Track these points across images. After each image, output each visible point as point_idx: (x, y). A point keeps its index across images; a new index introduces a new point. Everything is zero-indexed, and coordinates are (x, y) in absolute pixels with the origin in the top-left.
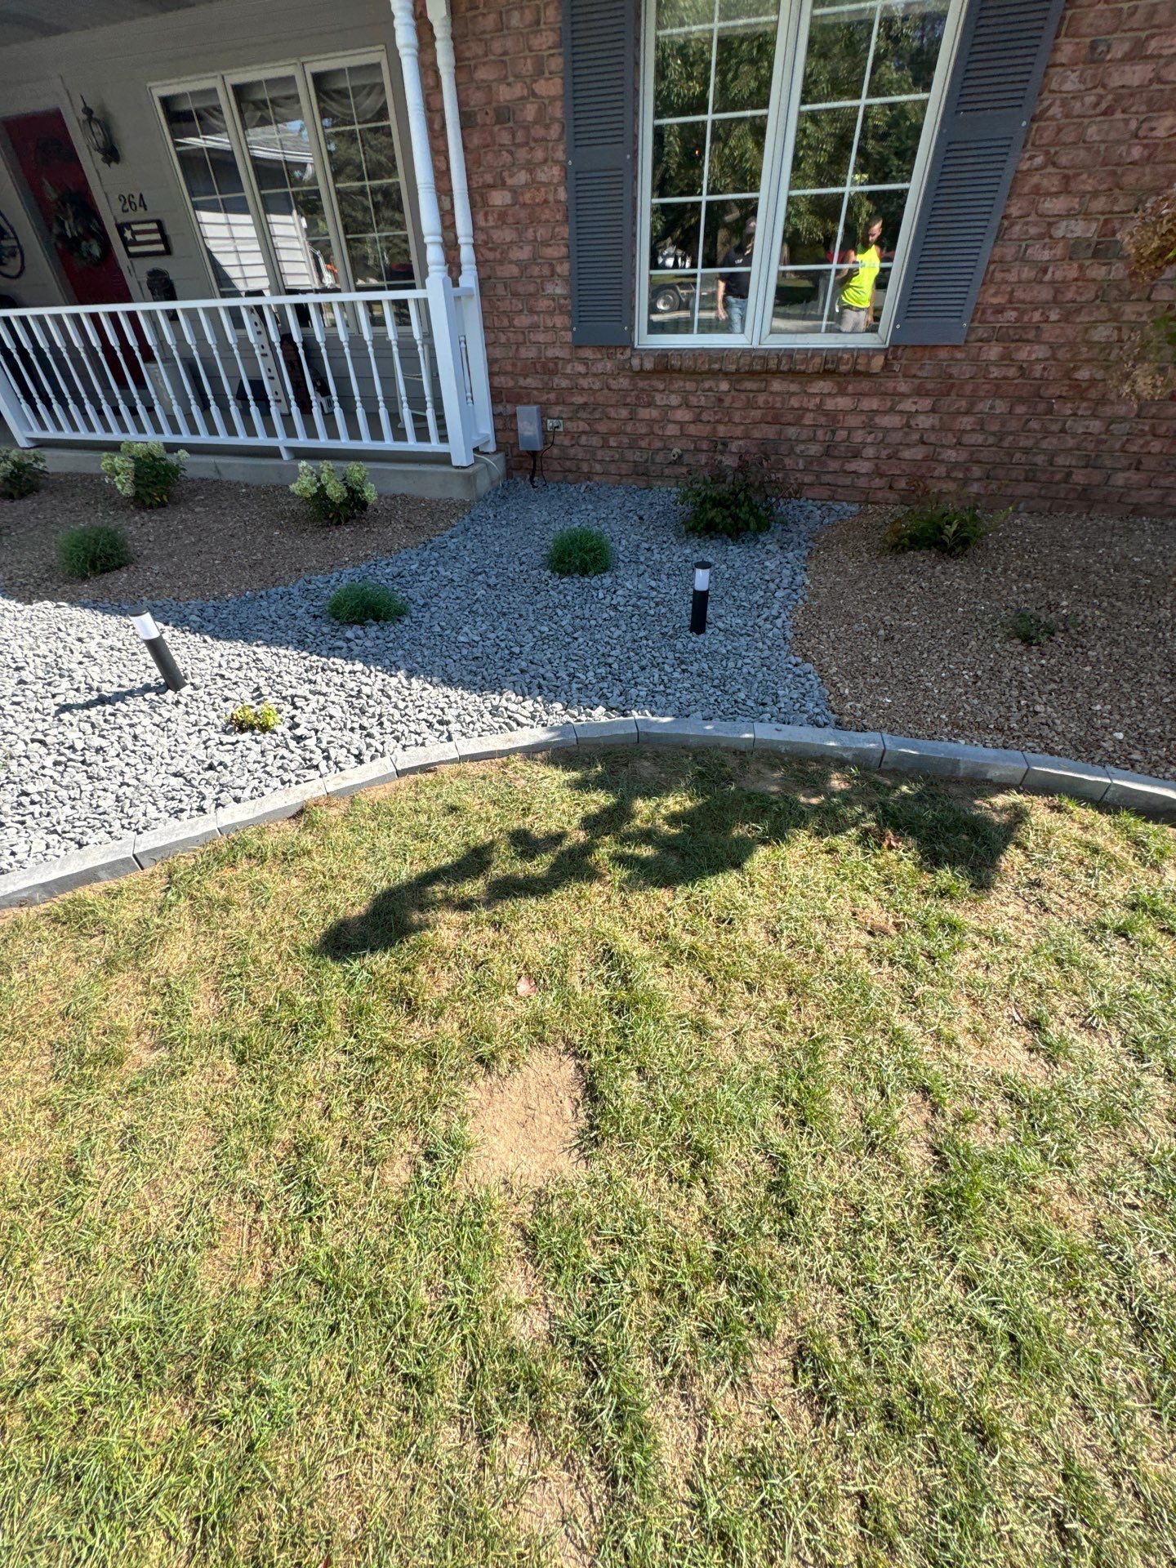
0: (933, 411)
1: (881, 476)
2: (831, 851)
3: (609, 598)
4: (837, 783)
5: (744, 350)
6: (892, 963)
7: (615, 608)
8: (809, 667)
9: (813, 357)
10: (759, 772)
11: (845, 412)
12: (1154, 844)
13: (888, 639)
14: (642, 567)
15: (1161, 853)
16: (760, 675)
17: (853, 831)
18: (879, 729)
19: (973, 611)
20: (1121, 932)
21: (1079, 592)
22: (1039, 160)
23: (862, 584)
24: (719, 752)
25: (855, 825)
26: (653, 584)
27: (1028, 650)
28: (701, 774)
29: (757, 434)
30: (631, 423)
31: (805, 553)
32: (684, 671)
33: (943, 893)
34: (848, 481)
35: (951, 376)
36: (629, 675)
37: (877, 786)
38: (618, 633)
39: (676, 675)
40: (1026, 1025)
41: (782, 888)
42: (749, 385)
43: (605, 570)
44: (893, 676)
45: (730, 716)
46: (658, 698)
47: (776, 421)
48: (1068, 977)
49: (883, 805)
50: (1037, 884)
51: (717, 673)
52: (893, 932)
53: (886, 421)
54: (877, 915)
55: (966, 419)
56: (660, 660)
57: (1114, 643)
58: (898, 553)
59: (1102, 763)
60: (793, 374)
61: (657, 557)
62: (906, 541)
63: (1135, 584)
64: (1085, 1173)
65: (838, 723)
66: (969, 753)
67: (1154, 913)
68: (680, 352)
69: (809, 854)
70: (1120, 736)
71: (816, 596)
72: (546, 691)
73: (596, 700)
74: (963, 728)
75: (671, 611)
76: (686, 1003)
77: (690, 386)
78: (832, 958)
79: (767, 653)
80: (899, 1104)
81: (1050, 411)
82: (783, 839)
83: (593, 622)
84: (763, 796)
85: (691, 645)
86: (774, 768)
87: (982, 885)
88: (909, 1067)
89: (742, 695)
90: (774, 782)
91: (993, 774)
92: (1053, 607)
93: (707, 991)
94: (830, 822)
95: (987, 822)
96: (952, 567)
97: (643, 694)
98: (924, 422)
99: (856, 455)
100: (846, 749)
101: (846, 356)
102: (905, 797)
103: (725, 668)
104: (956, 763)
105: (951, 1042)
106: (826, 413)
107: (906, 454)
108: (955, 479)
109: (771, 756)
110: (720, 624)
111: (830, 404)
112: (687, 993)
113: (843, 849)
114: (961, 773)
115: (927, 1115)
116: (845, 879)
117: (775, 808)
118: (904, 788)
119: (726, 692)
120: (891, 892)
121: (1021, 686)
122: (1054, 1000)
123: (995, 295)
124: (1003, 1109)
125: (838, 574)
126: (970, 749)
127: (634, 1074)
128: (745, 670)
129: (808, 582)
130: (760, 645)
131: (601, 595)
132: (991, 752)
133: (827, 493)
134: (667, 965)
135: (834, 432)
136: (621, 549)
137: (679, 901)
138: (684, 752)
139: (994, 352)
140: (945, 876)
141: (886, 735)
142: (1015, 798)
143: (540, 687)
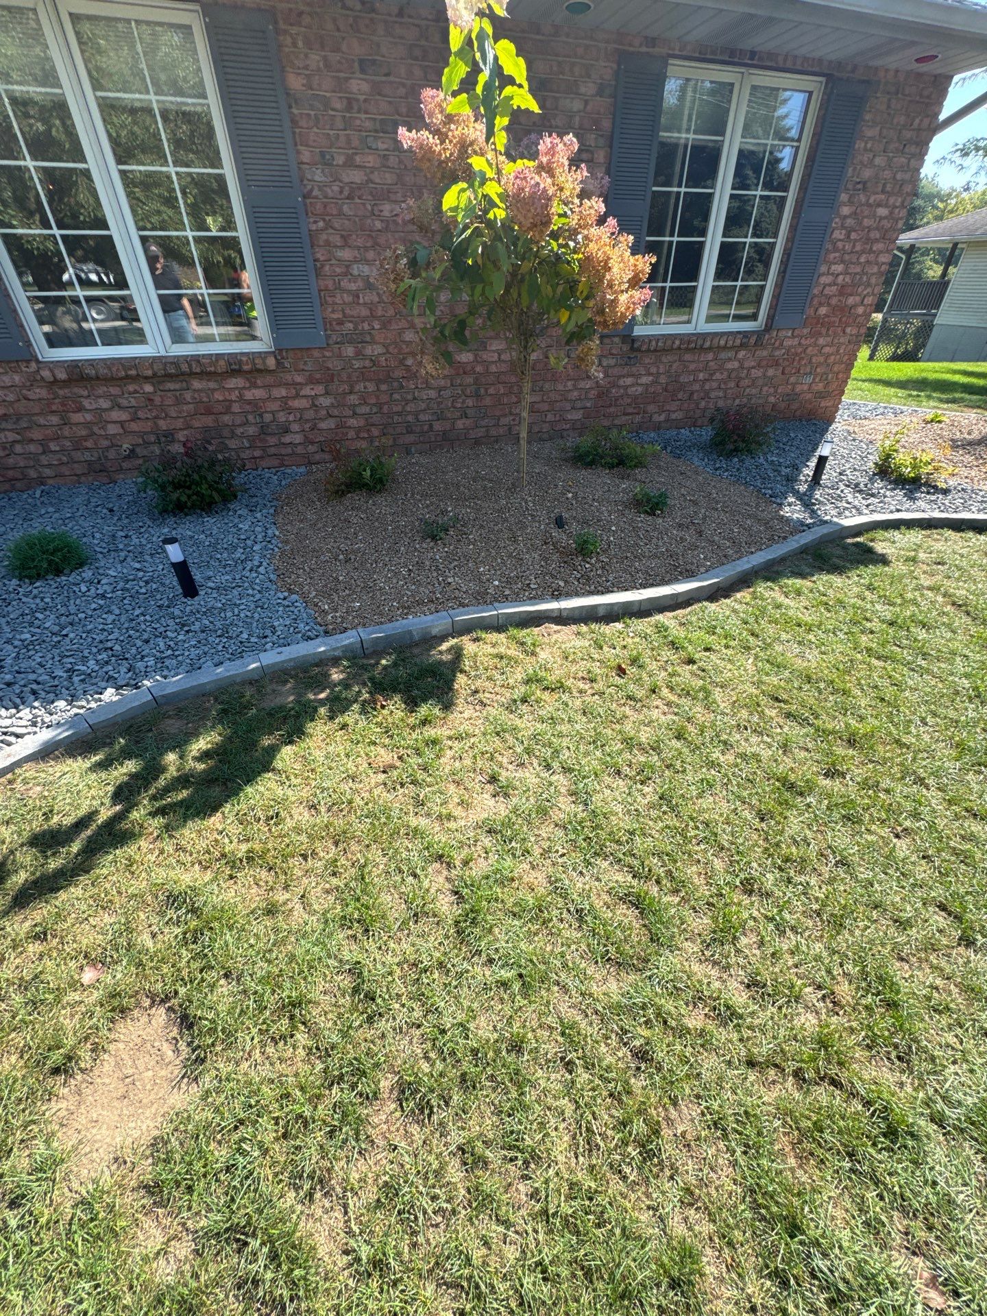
0: (327, 393)
1: (312, 443)
2: (344, 726)
3: (93, 590)
4: (336, 676)
5: (154, 358)
6: (402, 785)
7: (103, 596)
8: (294, 597)
9: (217, 361)
10: (274, 691)
11: (264, 401)
12: (529, 641)
13: (347, 560)
14: (123, 554)
15: (534, 645)
16: (256, 615)
17: (356, 707)
18: (354, 627)
19: (398, 527)
20: (524, 701)
21: (457, 499)
22: (321, 224)
23: (320, 525)
24: (237, 688)
25: (356, 701)
26: (137, 566)
27: (436, 544)
28: (224, 711)
29: (196, 424)
30: (67, 428)
31: (272, 511)
32: (187, 632)
33: (425, 722)
34: (289, 451)
35: (329, 369)
36: (134, 651)
37: (364, 668)
38: (110, 618)
39: (181, 637)
40: (489, 782)
41: (313, 770)
42: (171, 386)
43: (81, 565)
44: (357, 586)
45: (237, 655)
46: (167, 662)
47: (209, 412)
48: (505, 741)
49: (372, 679)
50: (476, 692)
51: (219, 625)
52: (398, 764)
53: (296, 403)
54: (385, 756)
55: (352, 397)
56: (162, 629)
57: (482, 527)
58: (341, 496)
59: (491, 603)
60: (205, 374)
61: (135, 541)
62: (343, 487)
63: (485, 488)
64: (537, 851)
65: (326, 632)
66: (417, 623)
67: (537, 681)
68: (92, 362)
69: (329, 736)
70: (496, 583)
71: (286, 542)
72: (43, 694)
73: (103, 684)
74: (409, 608)
75: (163, 584)
76: (256, 897)
77: (114, 391)
78: (362, 803)
79: (258, 596)
80: (426, 876)
81: (402, 387)
82: (303, 733)
83: (82, 616)
84: (282, 708)
85: (188, 608)
86: (285, 682)
87: (447, 706)
88: (427, 848)
89: (245, 636)
90: (289, 693)
91: (435, 631)
92: (444, 512)
93: (270, 879)
94: (338, 706)
95: (441, 663)
96: (379, 499)
97: (151, 663)
98: (325, 401)
99: (287, 431)
100: (334, 649)
101: (244, 359)
102: (385, 668)
103: (225, 619)
104: (410, 632)
105: (449, 817)
106: (249, 402)
107: (323, 425)
108: (364, 438)
109: (279, 674)
110: (211, 584)
111: (249, 395)
112: (254, 890)
113: (350, 721)
114: (417, 638)
115: (445, 873)
116: (358, 742)
117: (292, 713)
118: (384, 662)
119: (231, 638)
120: (391, 737)
121: (437, 569)
122: (500, 759)
123: (333, 312)
124: (487, 841)
125: (301, 521)
126: (416, 620)
127: (222, 982)
128: (242, 615)
129: (277, 533)
130: (250, 592)
131: (84, 589)
132: (430, 617)
133: (276, 462)
134: (231, 877)
135: (261, 416)
136: (96, 542)
137: (229, 821)
138: (204, 699)
139: (350, 351)
140: (424, 710)
141: (360, 630)
142: (452, 642)
143: (34, 692)
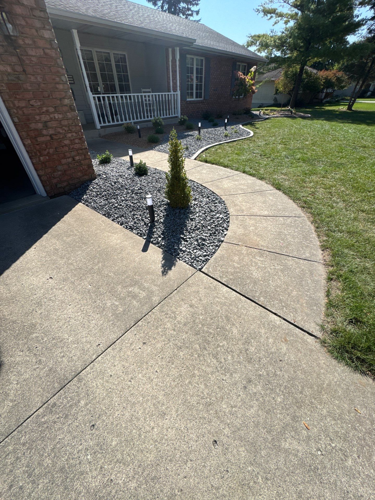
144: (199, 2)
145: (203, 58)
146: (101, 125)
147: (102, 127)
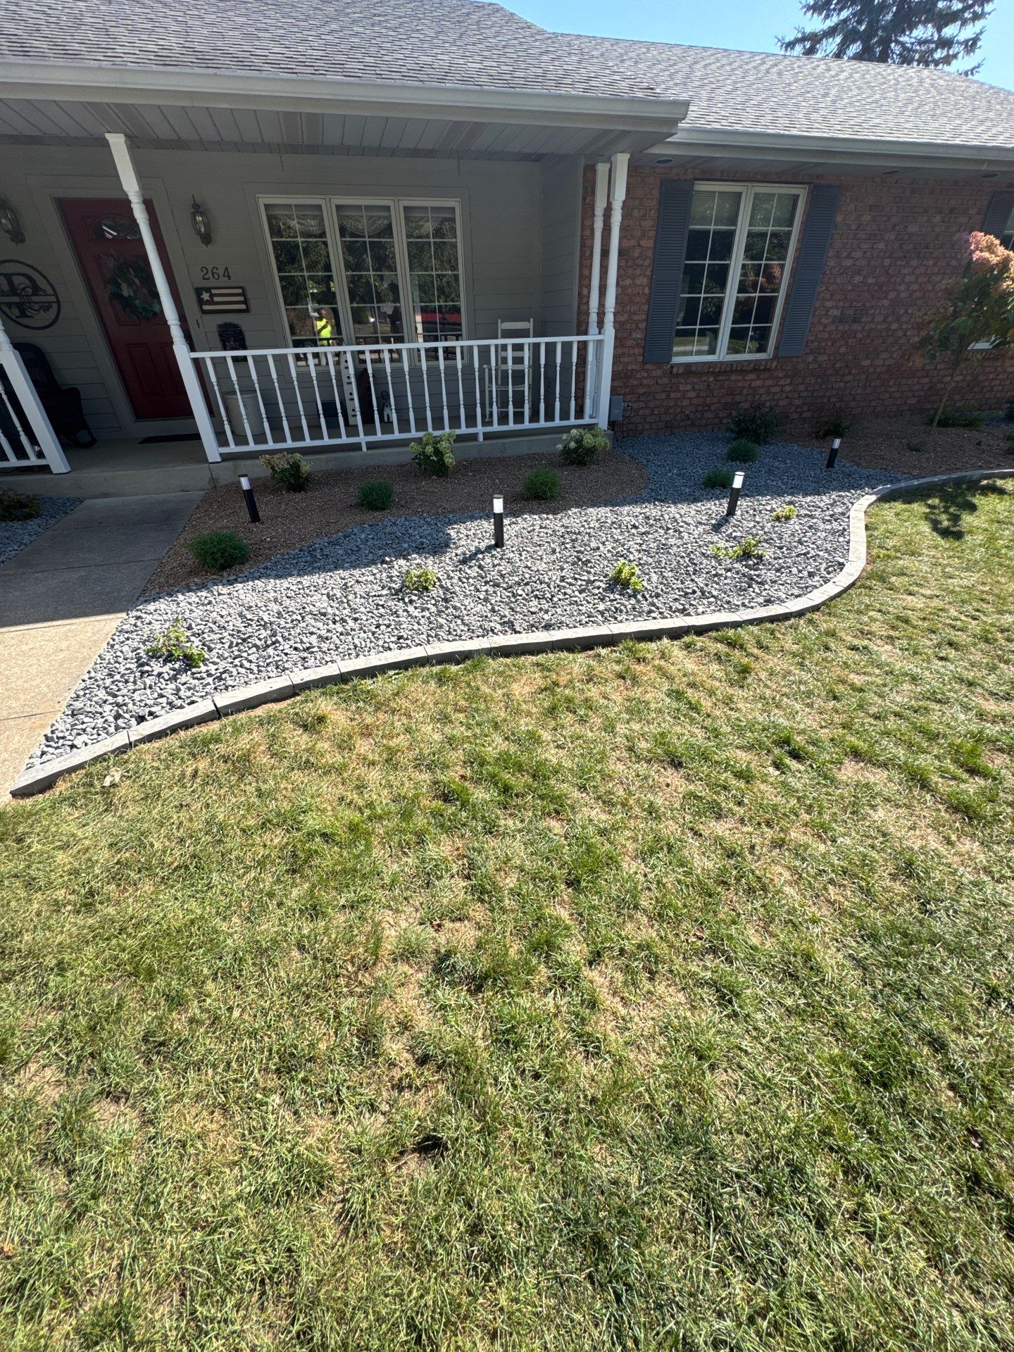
0: (791, 384)
5: (716, 362)
11: (759, 387)
29: (723, 401)
30: (666, 401)
35: (797, 369)
47: (732, 394)
53: (774, 390)
55: (801, 386)
81: (828, 380)
98: (787, 389)
106: (752, 388)
107: (781, 403)
111: (754, 384)
123: (812, 335)
135: (754, 397)
139: (811, 358)
144: (988, 8)
145: (802, 192)
146: (225, 450)
147: (226, 458)
